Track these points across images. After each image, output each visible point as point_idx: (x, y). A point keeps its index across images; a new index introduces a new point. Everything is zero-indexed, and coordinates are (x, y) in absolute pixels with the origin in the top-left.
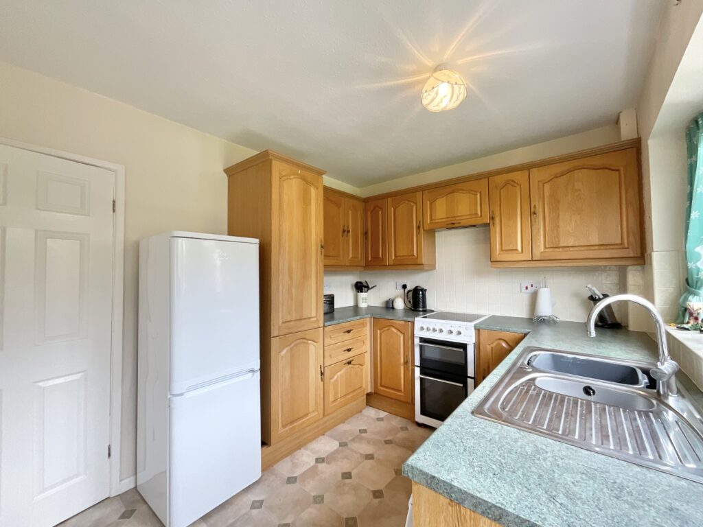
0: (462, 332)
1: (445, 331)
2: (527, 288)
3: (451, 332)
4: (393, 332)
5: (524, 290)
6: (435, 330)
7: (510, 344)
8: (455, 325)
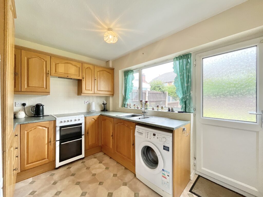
0: (80, 119)
1: (73, 120)
2: (86, 102)
3: (75, 120)
4: (39, 128)
5: (85, 103)
6: (68, 121)
7: (95, 119)
8: (77, 117)
